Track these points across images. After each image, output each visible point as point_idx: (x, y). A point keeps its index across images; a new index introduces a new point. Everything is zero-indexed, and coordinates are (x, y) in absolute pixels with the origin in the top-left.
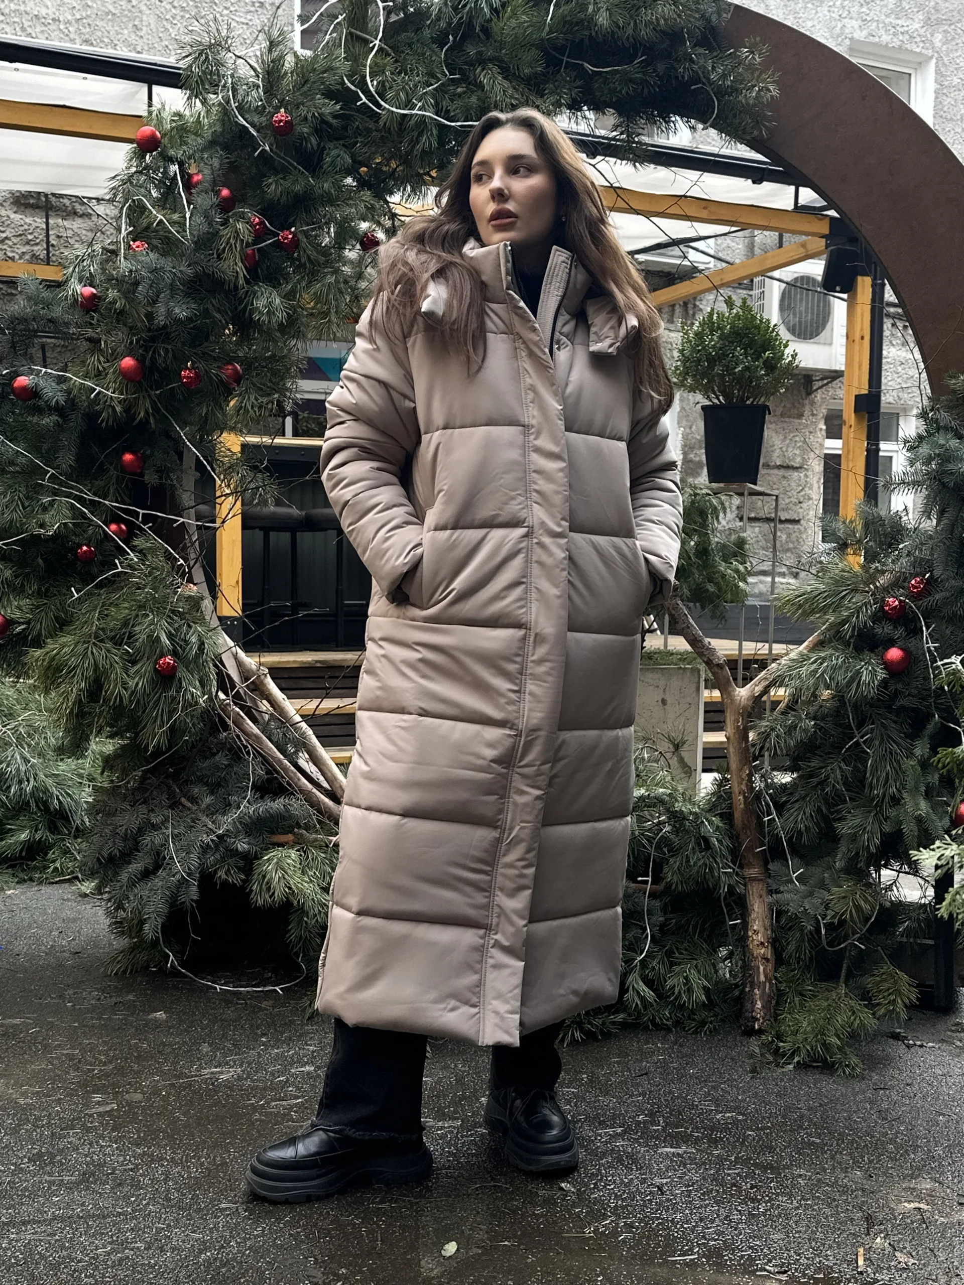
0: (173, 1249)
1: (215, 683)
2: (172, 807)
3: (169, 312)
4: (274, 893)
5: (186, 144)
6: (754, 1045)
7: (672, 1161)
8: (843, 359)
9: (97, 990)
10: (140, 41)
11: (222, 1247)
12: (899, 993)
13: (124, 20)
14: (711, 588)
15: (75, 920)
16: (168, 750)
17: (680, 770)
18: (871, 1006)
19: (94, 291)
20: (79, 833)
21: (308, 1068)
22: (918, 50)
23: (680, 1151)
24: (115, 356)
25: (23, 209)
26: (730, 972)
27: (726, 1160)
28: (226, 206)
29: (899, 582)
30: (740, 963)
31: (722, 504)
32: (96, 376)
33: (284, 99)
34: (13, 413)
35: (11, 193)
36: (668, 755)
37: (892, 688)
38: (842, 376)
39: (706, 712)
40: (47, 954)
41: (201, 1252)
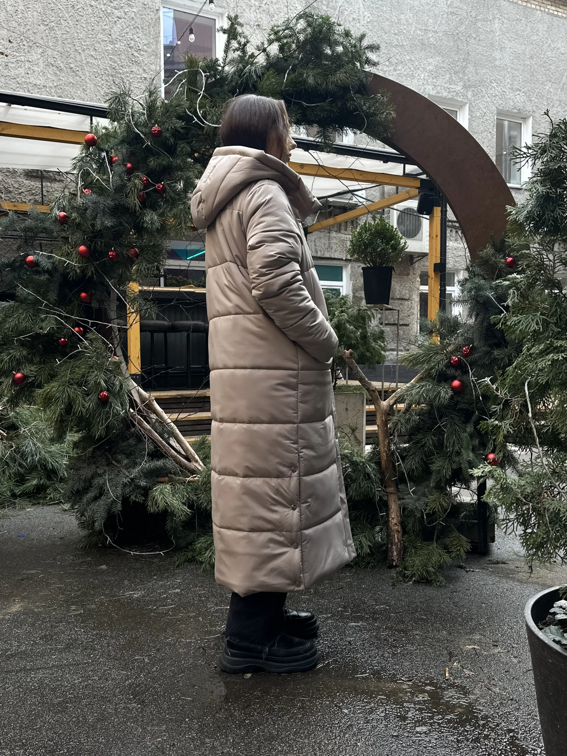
0: (112, 680)
1: (128, 404)
2: (108, 465)
3: (102, 223)
4: (159, 506)
5: (110, 142)
6: (393, 573)
7: (355, 629)
8: (428, 248)
9: (72, 555)
10: (86, 96)
11: (136, 677)
12: (461, 546)
13: (78, 86)
14: (368, 354)
15: (60, 522)
16: (105, 438)
17: (355, 442)
18: (449, 552)
19: (65, 214)
20: (62, 480)
21: (177, 590)
22: (460, 100)
23: (359, 624)
24: (76, 245)
25: (30, 178)
26: (381, 538)
27: (381, 628)
28: (130, 172)
29: (458, 349)
30: (386, 534)
31: (373, 314)
32: (67, 255)
33: (157, 120)
34: (26, 274)
35: (24, 170)
36: (349, 435)
37: (455, 399)
38: (427, 255)
39: (367, 416)
40: (47, 539)
41: (126, 680)
